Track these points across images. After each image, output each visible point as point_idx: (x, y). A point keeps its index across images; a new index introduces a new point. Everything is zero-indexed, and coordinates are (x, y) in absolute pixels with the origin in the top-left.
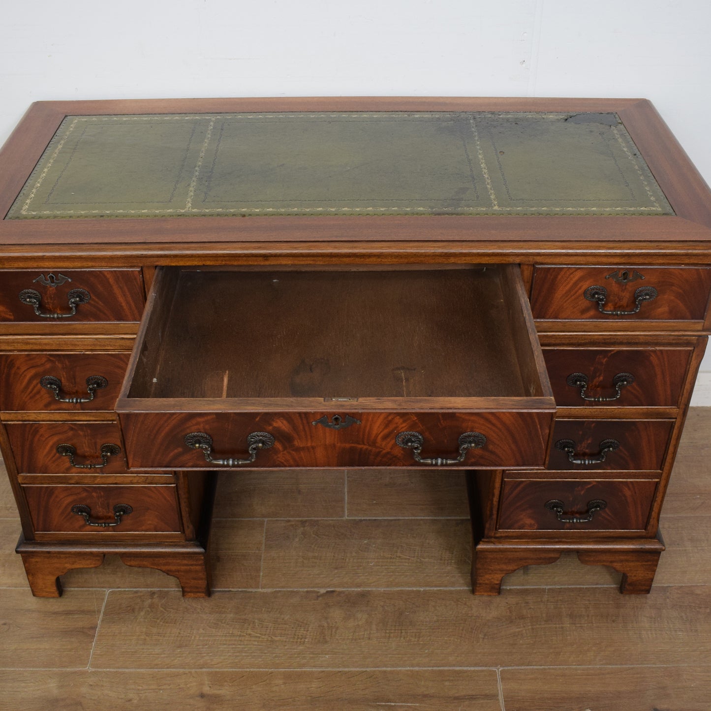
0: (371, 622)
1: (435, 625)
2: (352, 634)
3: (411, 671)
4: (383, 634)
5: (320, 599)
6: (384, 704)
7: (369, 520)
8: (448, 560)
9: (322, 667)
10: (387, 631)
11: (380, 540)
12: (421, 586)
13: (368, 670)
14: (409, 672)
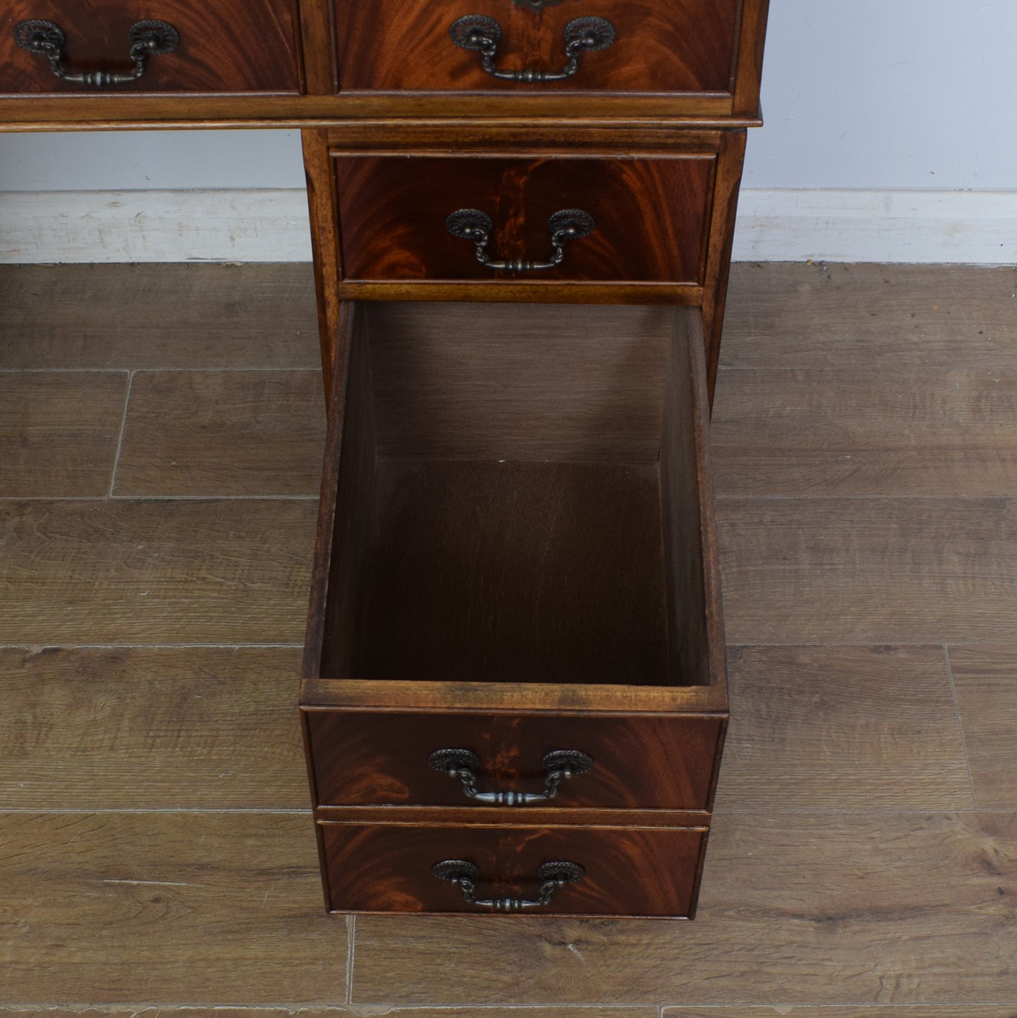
0: (121, 715)
1: (250, 721)
2: (79, 739)
3: (183, 815)
4: (142, 739)
5: (28, 665)
6: (117, 881)
7: (156, 501)
8: (300, 587)
9: (9, 805)
10: (151, 734)
11: (171, 545)
12: (236, 641)
13: (98, 812)
14: (180, 818)
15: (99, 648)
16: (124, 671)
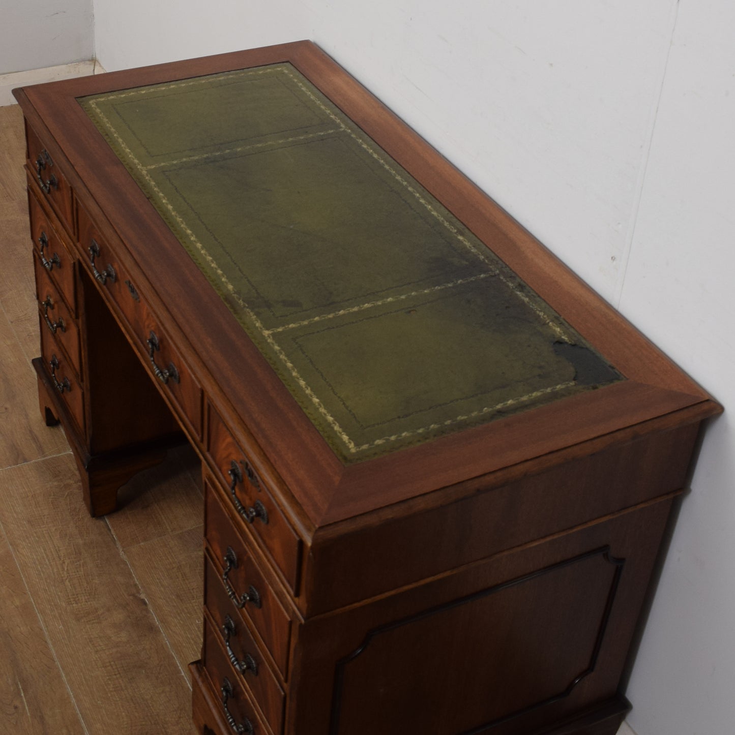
0: (118, 646)
1: (138, 700)
3: (69, 697)
4: (107, 661)
6: (20, 687)
9: (47, 627)
13: (57, 663)
14: (66, 696)
15: (154, 619)
16: (145, 635)
